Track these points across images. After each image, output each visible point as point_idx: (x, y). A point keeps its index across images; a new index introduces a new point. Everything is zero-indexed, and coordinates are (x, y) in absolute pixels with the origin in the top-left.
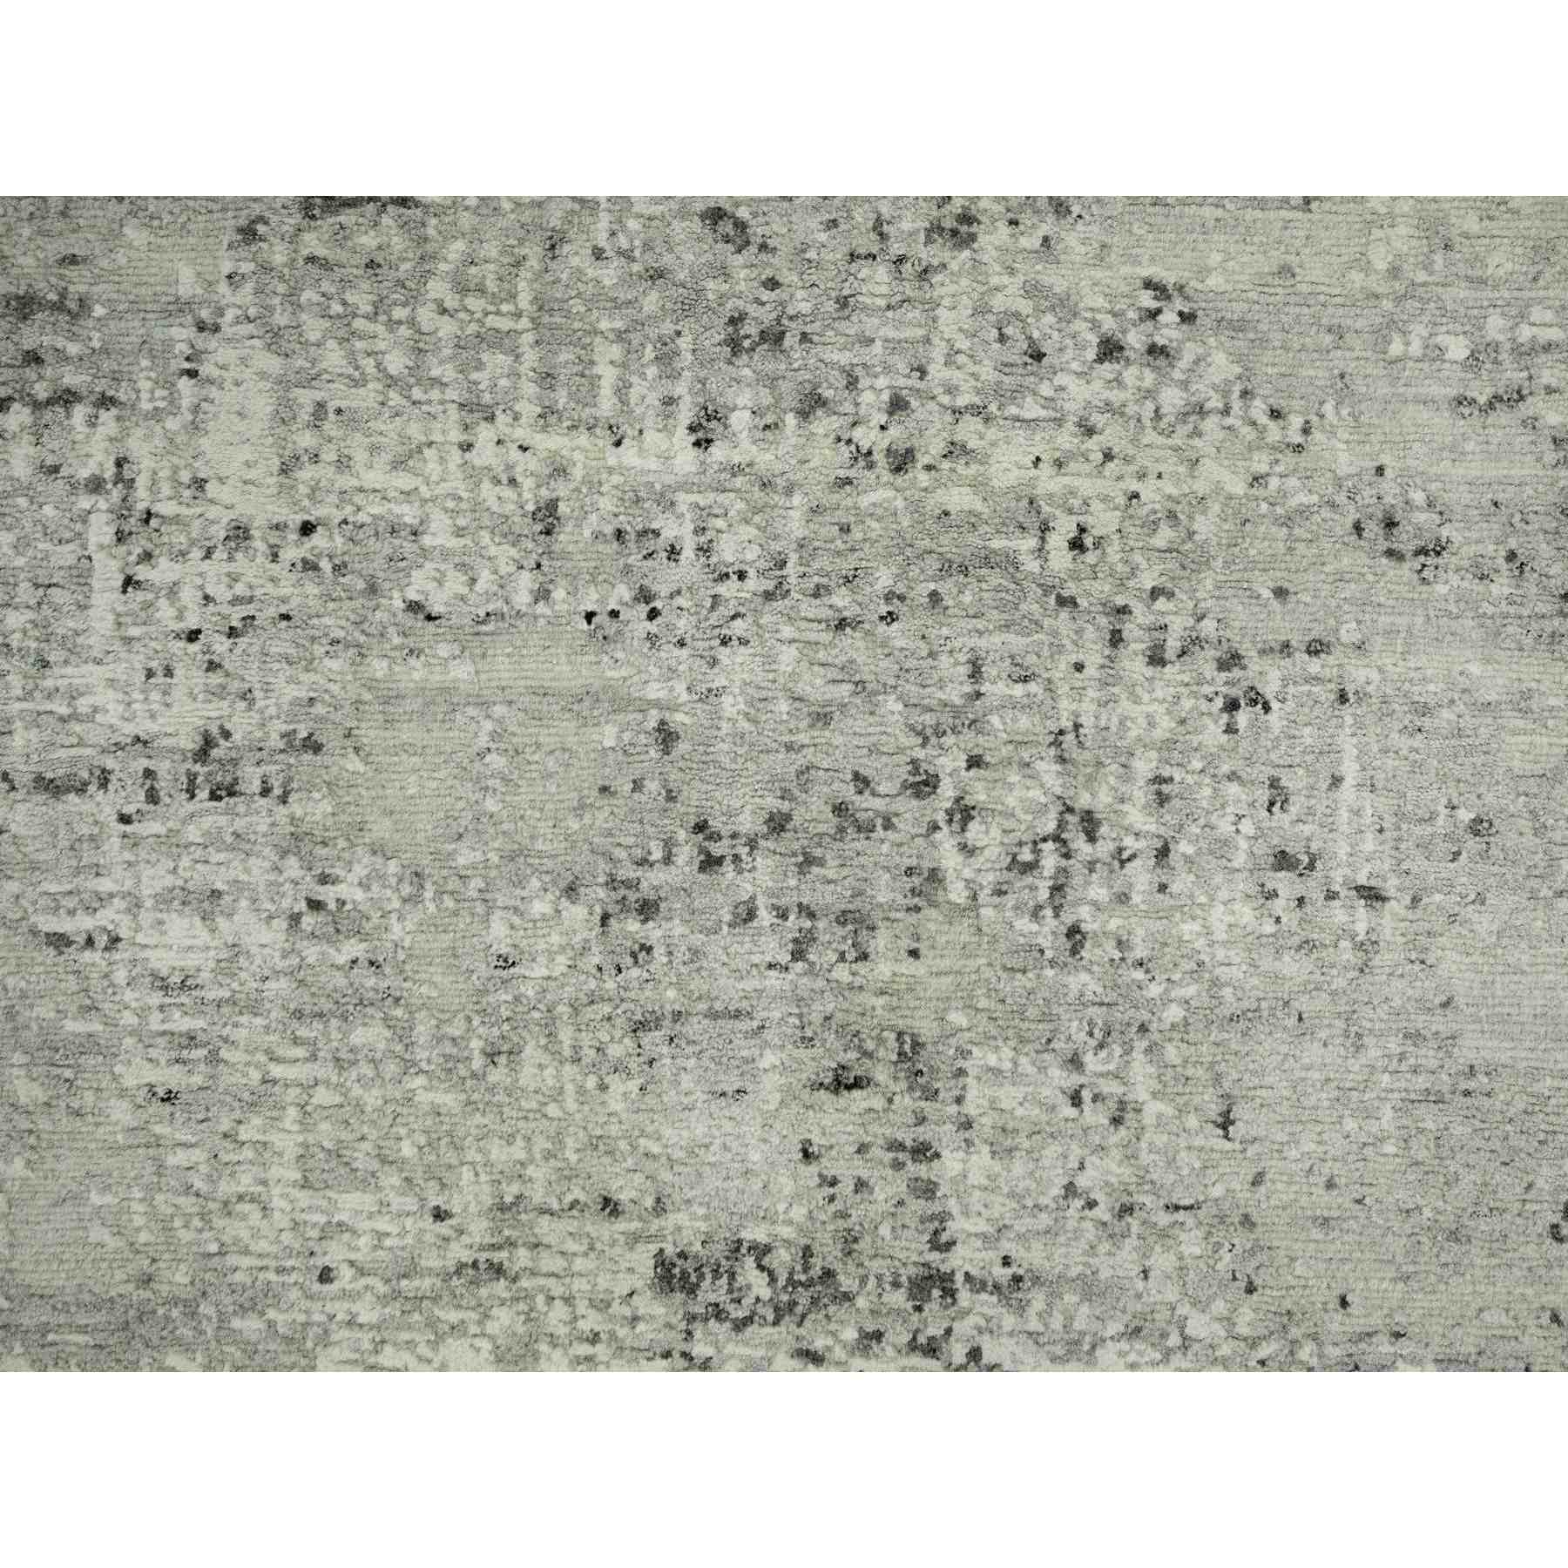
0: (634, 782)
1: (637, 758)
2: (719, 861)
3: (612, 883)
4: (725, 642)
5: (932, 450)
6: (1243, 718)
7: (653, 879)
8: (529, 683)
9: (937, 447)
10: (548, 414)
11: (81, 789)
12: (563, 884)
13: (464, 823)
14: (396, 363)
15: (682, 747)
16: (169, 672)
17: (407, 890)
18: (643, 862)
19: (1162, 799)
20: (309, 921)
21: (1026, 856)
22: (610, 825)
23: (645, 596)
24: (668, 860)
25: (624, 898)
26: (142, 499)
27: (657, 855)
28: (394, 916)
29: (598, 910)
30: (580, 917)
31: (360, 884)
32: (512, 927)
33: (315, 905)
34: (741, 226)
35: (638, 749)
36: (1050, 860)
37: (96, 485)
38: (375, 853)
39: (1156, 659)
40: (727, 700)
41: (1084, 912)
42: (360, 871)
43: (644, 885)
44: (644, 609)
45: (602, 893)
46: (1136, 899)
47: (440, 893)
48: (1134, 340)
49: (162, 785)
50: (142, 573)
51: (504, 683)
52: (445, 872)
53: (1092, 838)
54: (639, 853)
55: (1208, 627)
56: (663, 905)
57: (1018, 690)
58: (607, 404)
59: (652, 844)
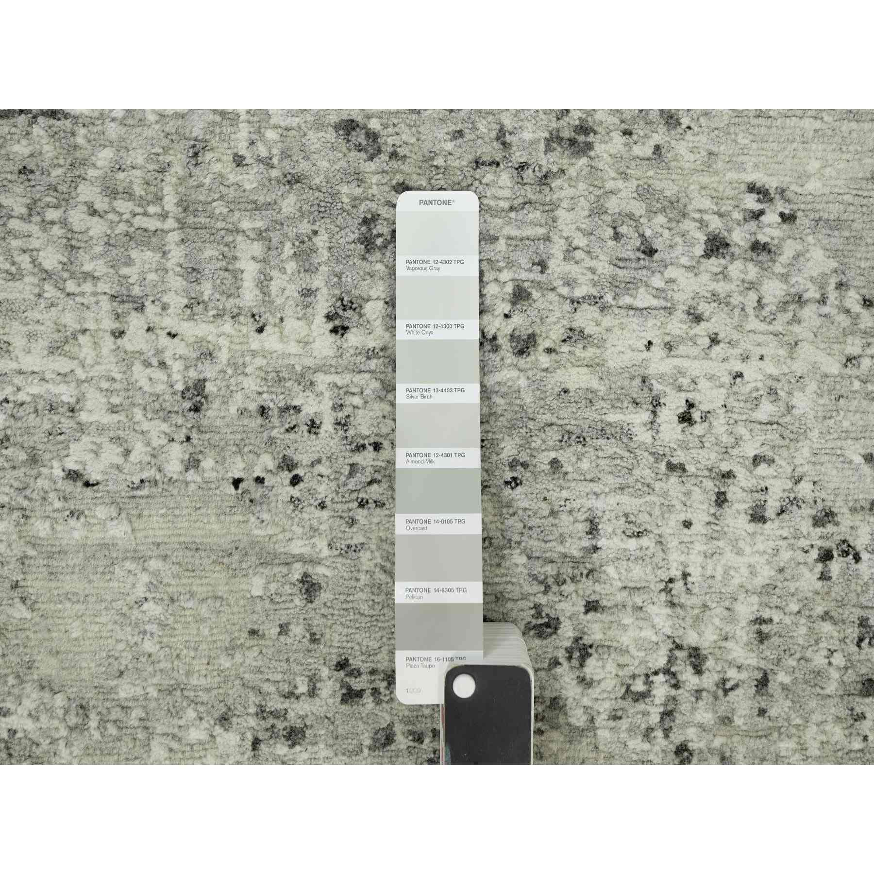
0: (281, 626)
1: (282, 606)
2: (360, 694)
3: (262, 713)
4: (362, 504)
5: (553, 334)
6: (836, 567)
7: (298, 710)
8: (182, 539)
9: (556, 333)
10: (194, 304)
12: (217, 715)
13: (124, 662)
14: (51, 259)
15: (325, 596)
17: (73, 720)
18: (290, 695)
19: (762, 637)
21: (639, 686)
22: (260, 663)
23: (287, 464)
24: (313, 693)
25: (273, 726)
27: (303, 688)
28: (62, 743)
29: (249, 736)
30: (233, 743)
31: (30, 715)
32: (171, 750)
34: (373, 136)
35: (283, 598)
36: (661, 690)
38: (42, 688)
39: (758, 516)
40: (365, 556)
41: (691, 733)
42: (28, 704)
43: (291, 714)
44: (287, 476)
45: (252, 722)
46: (738, 721)
47: (103, 722)
48: (739, 237)
51: (159, 540)
52: (108, 704)
53: (698, 670)
54: (286, 688)
55: (805, 489)
56: (308, 733)
57: (632, 544)
58: (249, 296)
59: (298, 679)
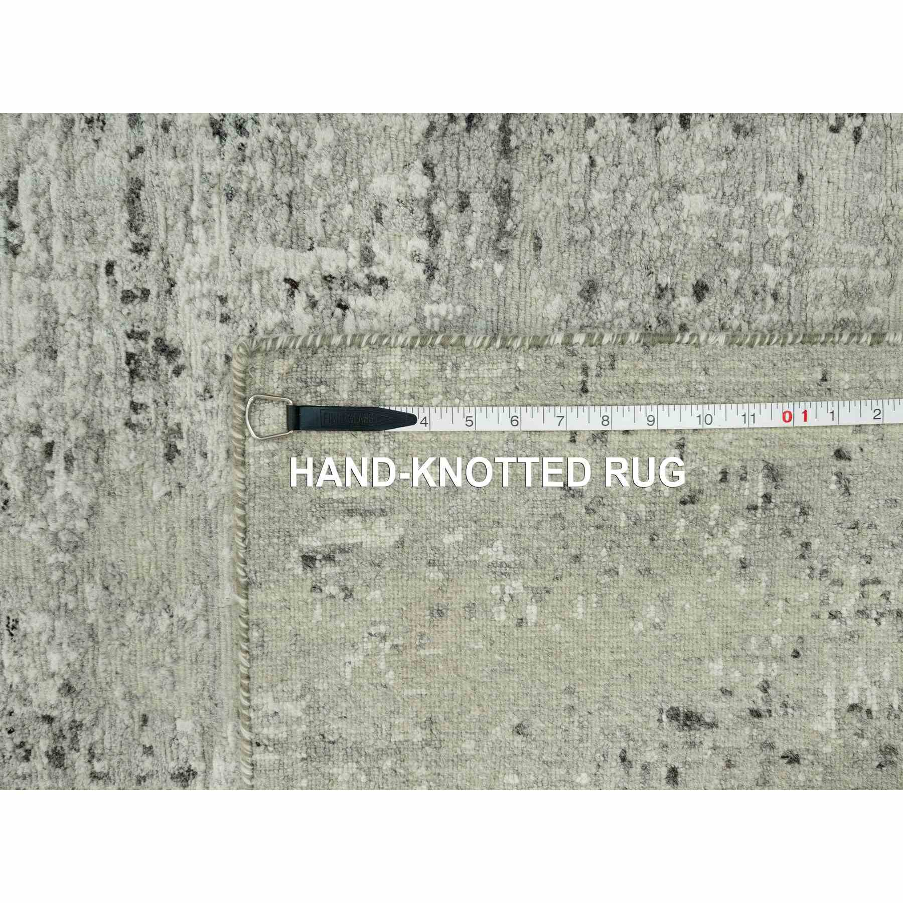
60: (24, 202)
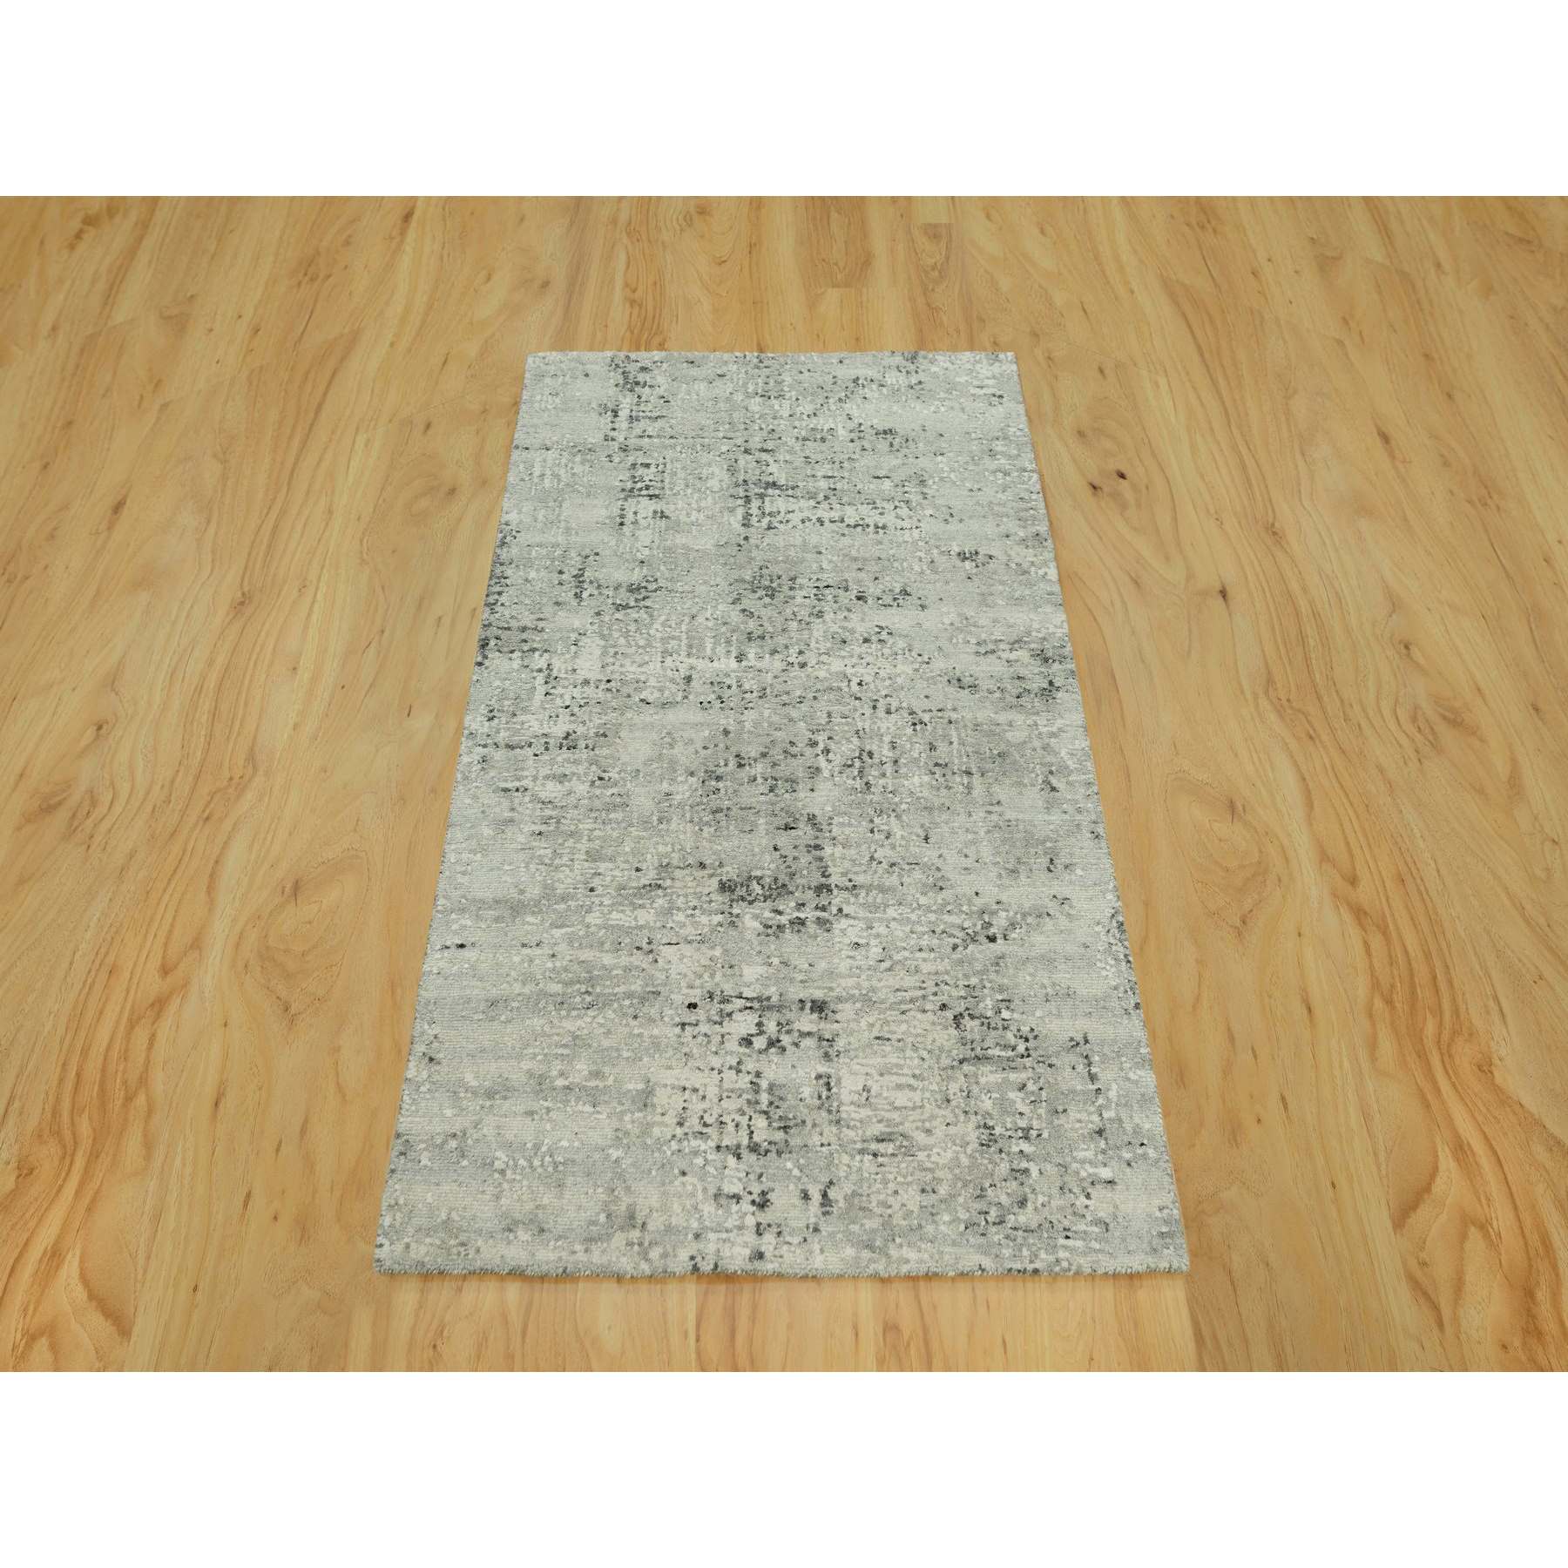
0: (715, 744)
1: (716, 738)
2: (744, 765)
3: (706, 771)
4: (746, 709)
5: (813, 662)
6: (918, 727)
7: (720, 771)
8: (680, 720)
9: (814, 662)
10: (689, 655)
11: (522, 747)
12: (689, 772)
14: (642, 643)
15: (731, 735)
16: (557, 716)
17: (633, 775)
18: (718, 766)
19: (894, 748)
20: (598, 783)
21: (849, 762)
22: (706, 756)
23: (720, 697)
24: (726, 765)
25: (711, 776)
26: (555, 673)
27: (722, 764)
28: (628, 782)
29: (701, 779)
30: (695, 781)
31: (617, 773)
32: (670, 785)
33: (601, 779)
34: (752, 613)
35: (717, 736)
36: (857, 763)
37: (540, 670)
38: (623, 764)
39: (888, 712)
40: (746, 723)
41: (870, 778)
42: (617, 769)
43: (718, 772)
44: (719, 701)
45: (703, 774)
46: (888, 774)
48: (874, 638)
49: (550, 746)
50: (552, 691)
51: (671, 720)
53: (871, 758)
54: (716, 763)
55: (904, 705)
56: (724, 777)
57: (844, 720)
58: (709, 652)
59: (721, 761)
60: (509, 785)
